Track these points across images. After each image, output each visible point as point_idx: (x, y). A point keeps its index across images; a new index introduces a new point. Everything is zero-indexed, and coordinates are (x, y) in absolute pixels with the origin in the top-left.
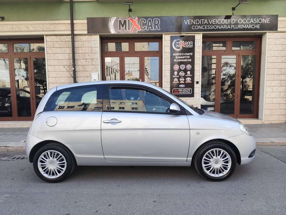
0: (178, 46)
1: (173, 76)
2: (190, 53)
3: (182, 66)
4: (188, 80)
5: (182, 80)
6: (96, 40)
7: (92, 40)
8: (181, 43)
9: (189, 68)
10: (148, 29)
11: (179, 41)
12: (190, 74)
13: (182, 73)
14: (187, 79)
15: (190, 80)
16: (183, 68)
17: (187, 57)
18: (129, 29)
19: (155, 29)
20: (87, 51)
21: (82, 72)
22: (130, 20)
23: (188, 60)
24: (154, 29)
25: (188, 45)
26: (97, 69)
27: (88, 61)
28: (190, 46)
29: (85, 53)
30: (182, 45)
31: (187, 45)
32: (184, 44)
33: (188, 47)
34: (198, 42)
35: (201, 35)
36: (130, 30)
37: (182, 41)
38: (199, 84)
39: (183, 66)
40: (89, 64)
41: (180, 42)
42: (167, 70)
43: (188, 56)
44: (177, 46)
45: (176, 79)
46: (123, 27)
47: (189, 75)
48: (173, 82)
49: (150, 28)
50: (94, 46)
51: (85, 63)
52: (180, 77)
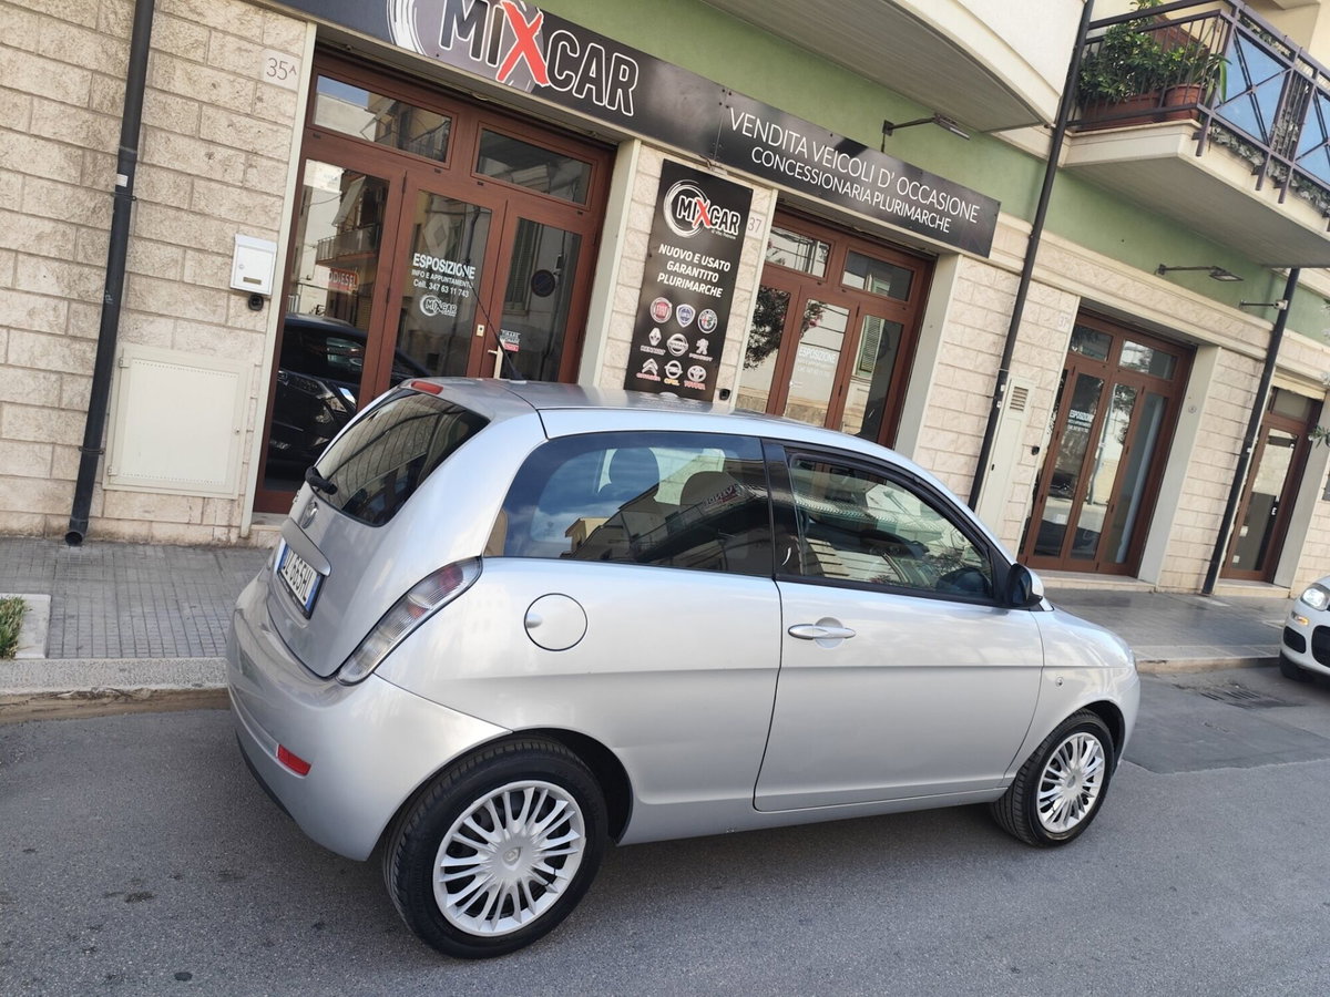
0: (686, 214)
1: (644, 349)
2: (723, 262)
3: (684, 311)
4: (696, 379)
5: (674, 370)
6: (295, 49)
7: (268, 41)
8: (698, 208)
9: (706, 327)
10: (579, 91)
11: (693, 195)
12: (705, 353)
13: (680, 343)
14: (693, 372)
15: (701, 377)
16: (687, 319)
17: (711, 273)
18: (493, 59)
19: (612, 102)
20: (224, 95)
21: (172, 213)
22: (506, 14)
23: (709, 290)
24: (605, 102)
25: (723, 226)
26: (274, 219)
27: (218, 156)
28: (728, 231)
29: (212, 104)
30: (702, 218)
31: (719, 221)
32: (709, 217)
33: (722, 231)
34: (757, 223)
35: (775, 194)
36: (499, 65)
37: (702, 200)
38: (726, 402)
39: (688, 312)
40: (227, 178)
41: (694, 201)
42: (622, 313)
43: (714, 270)
44: (683, 213)
45: (651, 360)
46: (463, 32)
47: (701, 354)
48: (639, 375)
49: (590, 90)
50: (274, 81)
51: (198, 164)
52: (668, 357)
